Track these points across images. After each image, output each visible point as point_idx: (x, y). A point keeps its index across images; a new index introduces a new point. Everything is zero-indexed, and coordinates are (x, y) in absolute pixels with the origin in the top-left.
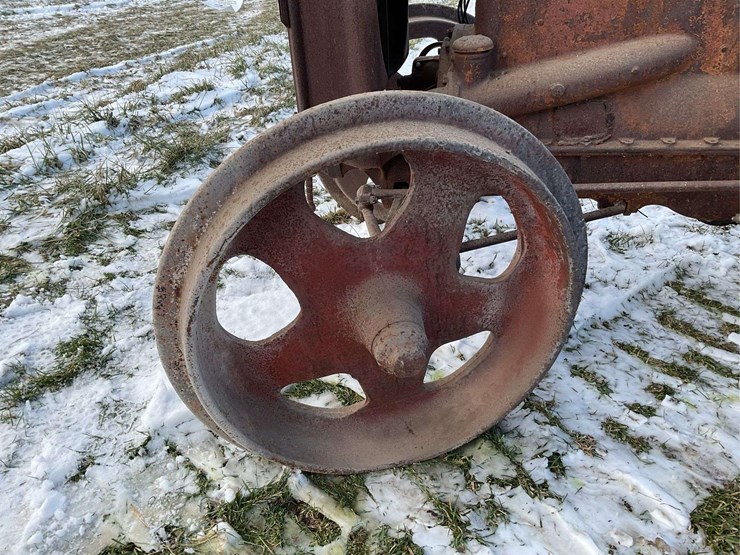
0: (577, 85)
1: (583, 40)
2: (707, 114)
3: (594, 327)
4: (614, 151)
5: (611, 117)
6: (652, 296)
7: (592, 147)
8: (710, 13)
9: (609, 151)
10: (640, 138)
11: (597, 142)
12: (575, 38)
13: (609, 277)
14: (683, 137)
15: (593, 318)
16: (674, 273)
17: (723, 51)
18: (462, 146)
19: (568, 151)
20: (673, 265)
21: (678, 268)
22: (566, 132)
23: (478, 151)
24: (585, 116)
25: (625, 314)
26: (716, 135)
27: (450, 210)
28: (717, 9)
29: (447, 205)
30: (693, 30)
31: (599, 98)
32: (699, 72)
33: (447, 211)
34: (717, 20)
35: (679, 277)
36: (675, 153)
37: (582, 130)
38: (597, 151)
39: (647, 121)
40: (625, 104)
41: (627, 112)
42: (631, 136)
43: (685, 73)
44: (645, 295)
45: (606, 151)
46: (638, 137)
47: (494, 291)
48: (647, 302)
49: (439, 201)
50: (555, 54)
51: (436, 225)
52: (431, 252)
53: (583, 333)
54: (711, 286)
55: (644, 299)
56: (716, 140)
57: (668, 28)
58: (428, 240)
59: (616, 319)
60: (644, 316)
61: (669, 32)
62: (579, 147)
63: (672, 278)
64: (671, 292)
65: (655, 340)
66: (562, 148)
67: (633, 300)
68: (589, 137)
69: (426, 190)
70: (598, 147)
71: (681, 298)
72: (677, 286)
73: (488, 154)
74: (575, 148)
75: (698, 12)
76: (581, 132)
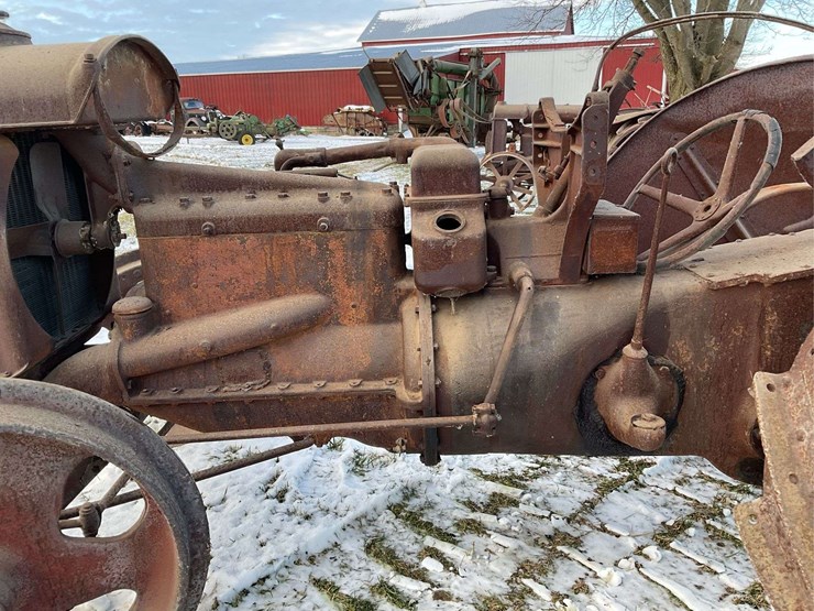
0: (223, 341)
1: (235, 300)
2: (348, 360)
3: (298, 563)
4: (271, 396)
5: (267, 366)
6: (371, 522)
7: (251, 393)
8: (335, 277)
9: (267, 396)
10: (296, 382)
11: (257, 387)
12: (228, 298)
13: (331, 506)
14: (332, 380)
15: (296, 553)
16: (401, 494)
17: (353, 306)
18: (11, 427)
19: (232, 397)
20: (399, 485)
21: (407, 488)
22: (230, 379)
23: (30, 429)
24: (244, 365)
25: (336, 545)
26: (359, 378)
27: (42, 478)
28: (339, 274)
29: (38, 472)
30: (326, 291)
31: (255, 348)
32: (339, 324)
33: (38, 478)
34: (342, 283)
35: (406, 497)
36: (324, 395)
37: (244, 377)
38: (256, 396)
39: (300, 367)
40: (278, 353)
41: (281, 359)
42: (288, 381)
43: (327, 325)
44: (364, 521)
45: (264, 396)
46: (293, 380)
47: (115, 549)
48: (364, 529)
49: (28, 470)
50: (212, 311)
51: (26, 493)
52: (25, 519)
53: (284, 571)
54: (430, 505)
55: (361, 526)
56: (358, 381)
57: (304, 289)
58: (19, 509)
59: (325, 551)
60: (353, 546)
61: (306, 292)
62: (241, 393)
63: (397, 499)
64: (391, 516)
65: (353, 572)
66: (225, 395)
67: (348, 529)
68: (250, 383)
69: (12, 460)
70: (258, 393)
71: (397, 522)
72: (396, 509)
73: (43, 431)
74: (236, 394)
75: (325, 277)
76: (243, 378)
